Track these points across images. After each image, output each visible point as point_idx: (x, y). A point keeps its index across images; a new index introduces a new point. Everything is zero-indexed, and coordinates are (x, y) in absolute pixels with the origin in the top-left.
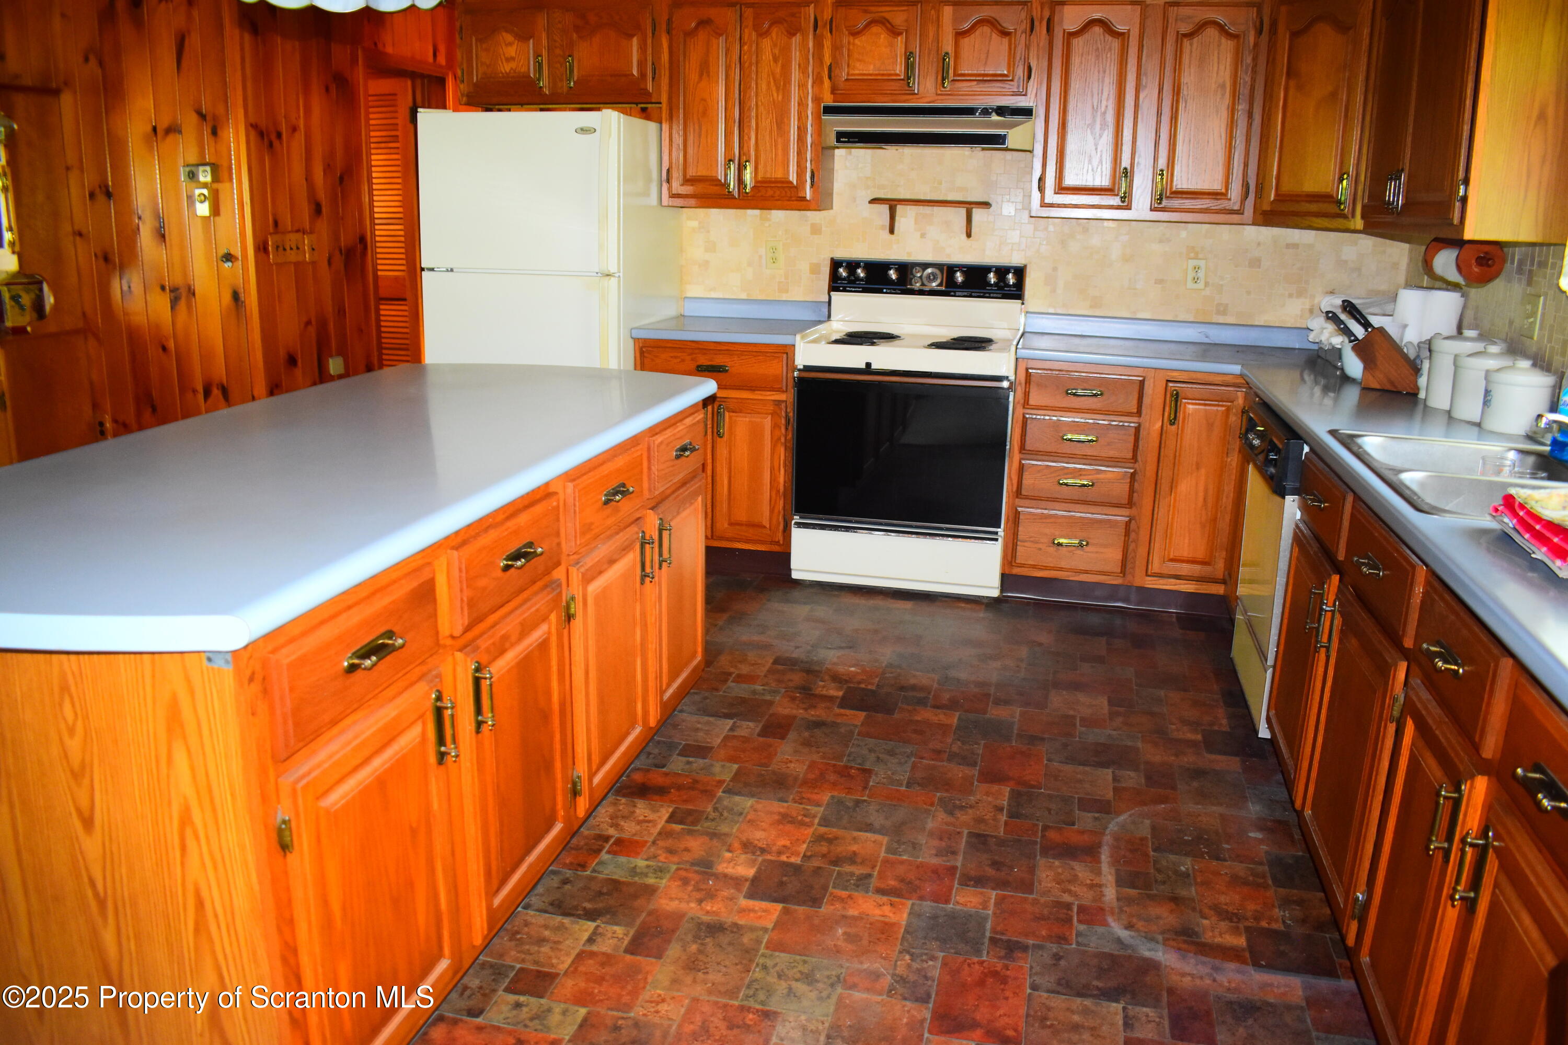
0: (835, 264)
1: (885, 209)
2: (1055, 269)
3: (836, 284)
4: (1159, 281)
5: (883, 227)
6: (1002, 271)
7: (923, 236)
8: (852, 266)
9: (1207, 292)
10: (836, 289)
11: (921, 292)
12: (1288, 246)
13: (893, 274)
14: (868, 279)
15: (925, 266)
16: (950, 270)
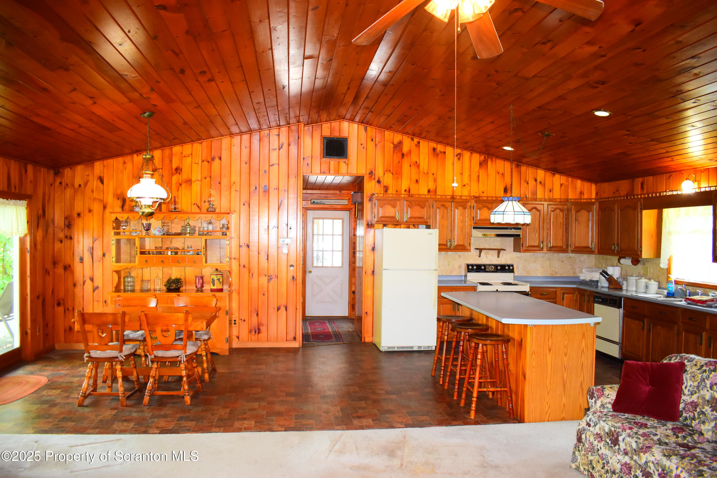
0: (468, 266)
1: (478, 251)
2: (518, 265)
3: (469, 271)
4: (542, 267)
5: (477, 256)
6: (509, 266)
7: (487, 257)
8: (472, 265)
9: (553, 269)
10: (468, 272)
11: (490, 272)
12: (570, 257)
13: (483, 267)
14: (476, 269)
15: (490, 265)
16: (496, 266)
